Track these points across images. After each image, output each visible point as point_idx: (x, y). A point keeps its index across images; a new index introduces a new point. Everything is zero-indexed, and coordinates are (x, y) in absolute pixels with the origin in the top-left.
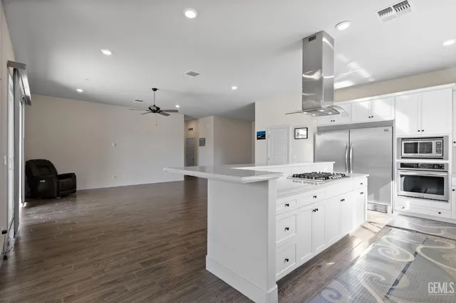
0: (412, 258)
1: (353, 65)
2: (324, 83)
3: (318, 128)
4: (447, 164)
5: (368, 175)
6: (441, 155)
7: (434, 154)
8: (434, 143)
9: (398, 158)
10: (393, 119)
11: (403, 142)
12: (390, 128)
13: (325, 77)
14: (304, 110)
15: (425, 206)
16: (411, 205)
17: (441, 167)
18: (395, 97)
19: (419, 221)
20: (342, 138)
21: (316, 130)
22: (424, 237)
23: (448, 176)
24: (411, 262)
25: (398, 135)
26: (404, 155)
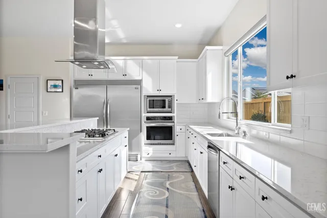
0: (167, 194)
1: (114, 23)
2: (99, 35)
3: (75, 81)
4: (174, 116)
5: (129, 129)
6: (170, 109)
7: (167, 109)
8: (167, 100)
9: (145, 113)
10: (141, 78)
11: (148, 99)
12: (139, 87)
13: (99, 29)
14: (76, 60)
15: (162, 150)
16: (153, 151)
17: (170, 118)
18: (142, 59)
19: (159, 162)
20: (98, 93)
21: (73, 83)
22: (166, 175)
23: (174, 125)
24: (167, 197)
25: (145, 93)
26: (149, 109)
